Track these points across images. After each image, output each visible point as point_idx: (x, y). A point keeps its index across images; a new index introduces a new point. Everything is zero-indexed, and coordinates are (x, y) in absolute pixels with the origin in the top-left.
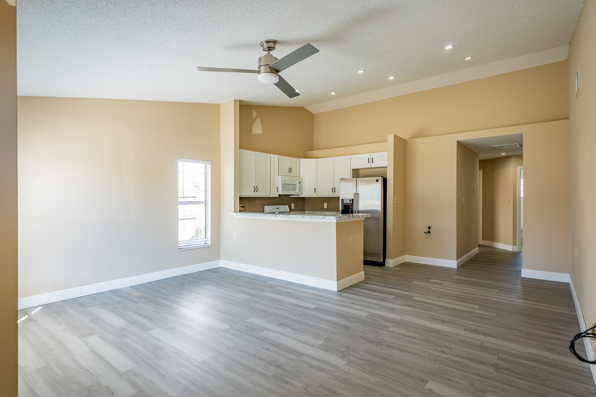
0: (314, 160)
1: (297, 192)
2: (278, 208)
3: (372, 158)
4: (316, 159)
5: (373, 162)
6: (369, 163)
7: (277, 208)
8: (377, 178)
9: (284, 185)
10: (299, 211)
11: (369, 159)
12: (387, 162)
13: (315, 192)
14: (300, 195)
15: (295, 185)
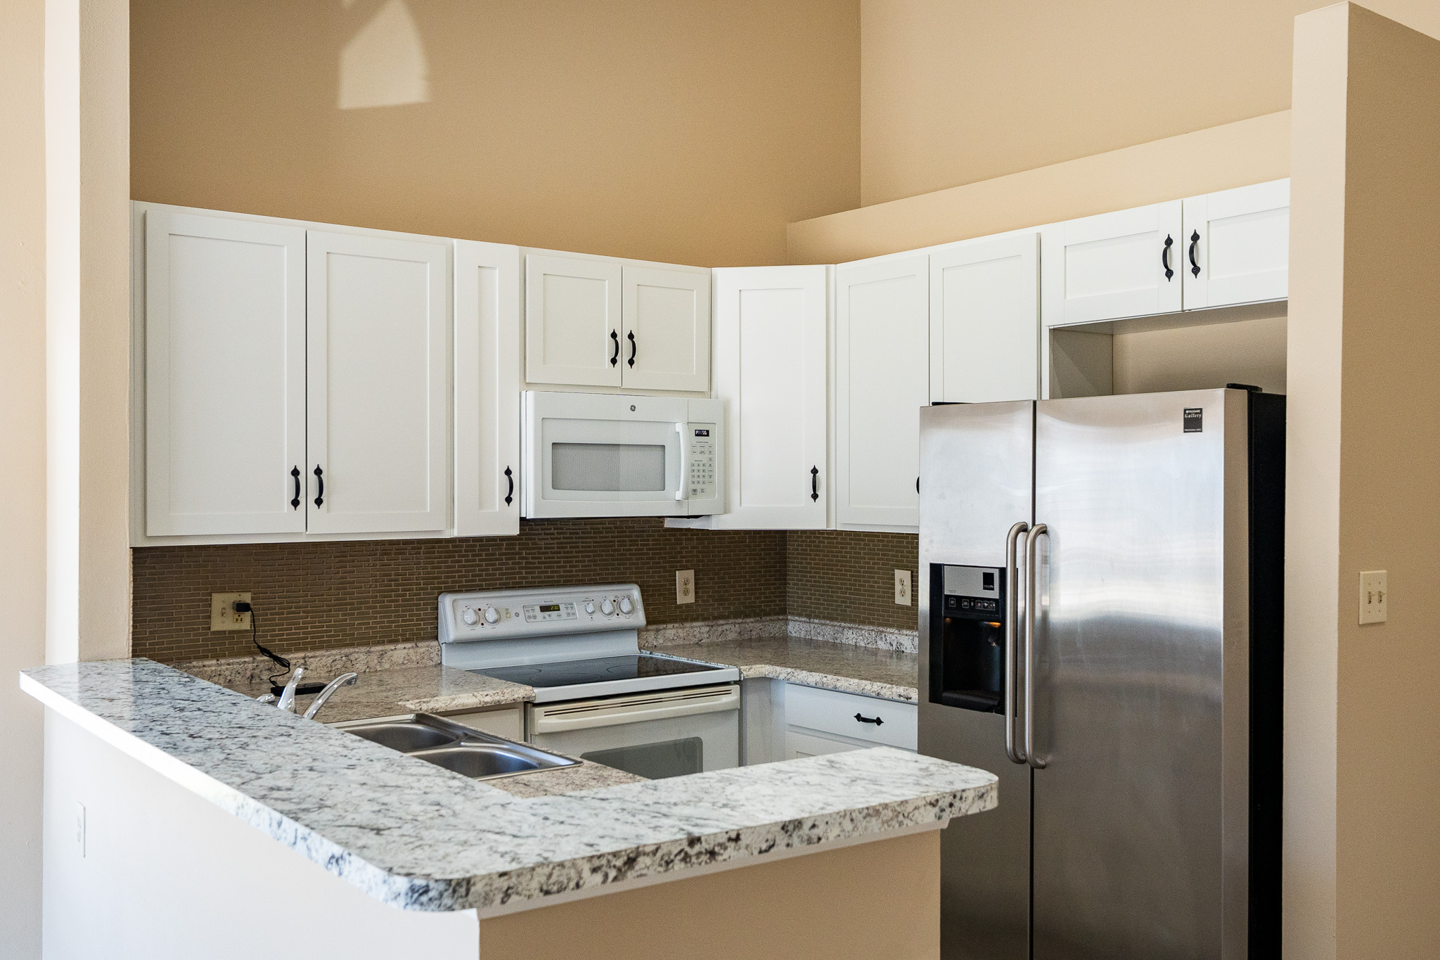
0: (812, 274)
1: (679, 495)
2: (555, 608)
3: (1195, 237)
4: (823, 266)
5: (1196, 270)
6: (1169, 274)
7: (544, 609)
8: (1191, 399)
9: (563, 451)
10: (736, 615)
11: (1169, 242)
12: (1286, 267)
13: (815, 496)
14: (714, 519)
15: (658, 452)
